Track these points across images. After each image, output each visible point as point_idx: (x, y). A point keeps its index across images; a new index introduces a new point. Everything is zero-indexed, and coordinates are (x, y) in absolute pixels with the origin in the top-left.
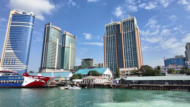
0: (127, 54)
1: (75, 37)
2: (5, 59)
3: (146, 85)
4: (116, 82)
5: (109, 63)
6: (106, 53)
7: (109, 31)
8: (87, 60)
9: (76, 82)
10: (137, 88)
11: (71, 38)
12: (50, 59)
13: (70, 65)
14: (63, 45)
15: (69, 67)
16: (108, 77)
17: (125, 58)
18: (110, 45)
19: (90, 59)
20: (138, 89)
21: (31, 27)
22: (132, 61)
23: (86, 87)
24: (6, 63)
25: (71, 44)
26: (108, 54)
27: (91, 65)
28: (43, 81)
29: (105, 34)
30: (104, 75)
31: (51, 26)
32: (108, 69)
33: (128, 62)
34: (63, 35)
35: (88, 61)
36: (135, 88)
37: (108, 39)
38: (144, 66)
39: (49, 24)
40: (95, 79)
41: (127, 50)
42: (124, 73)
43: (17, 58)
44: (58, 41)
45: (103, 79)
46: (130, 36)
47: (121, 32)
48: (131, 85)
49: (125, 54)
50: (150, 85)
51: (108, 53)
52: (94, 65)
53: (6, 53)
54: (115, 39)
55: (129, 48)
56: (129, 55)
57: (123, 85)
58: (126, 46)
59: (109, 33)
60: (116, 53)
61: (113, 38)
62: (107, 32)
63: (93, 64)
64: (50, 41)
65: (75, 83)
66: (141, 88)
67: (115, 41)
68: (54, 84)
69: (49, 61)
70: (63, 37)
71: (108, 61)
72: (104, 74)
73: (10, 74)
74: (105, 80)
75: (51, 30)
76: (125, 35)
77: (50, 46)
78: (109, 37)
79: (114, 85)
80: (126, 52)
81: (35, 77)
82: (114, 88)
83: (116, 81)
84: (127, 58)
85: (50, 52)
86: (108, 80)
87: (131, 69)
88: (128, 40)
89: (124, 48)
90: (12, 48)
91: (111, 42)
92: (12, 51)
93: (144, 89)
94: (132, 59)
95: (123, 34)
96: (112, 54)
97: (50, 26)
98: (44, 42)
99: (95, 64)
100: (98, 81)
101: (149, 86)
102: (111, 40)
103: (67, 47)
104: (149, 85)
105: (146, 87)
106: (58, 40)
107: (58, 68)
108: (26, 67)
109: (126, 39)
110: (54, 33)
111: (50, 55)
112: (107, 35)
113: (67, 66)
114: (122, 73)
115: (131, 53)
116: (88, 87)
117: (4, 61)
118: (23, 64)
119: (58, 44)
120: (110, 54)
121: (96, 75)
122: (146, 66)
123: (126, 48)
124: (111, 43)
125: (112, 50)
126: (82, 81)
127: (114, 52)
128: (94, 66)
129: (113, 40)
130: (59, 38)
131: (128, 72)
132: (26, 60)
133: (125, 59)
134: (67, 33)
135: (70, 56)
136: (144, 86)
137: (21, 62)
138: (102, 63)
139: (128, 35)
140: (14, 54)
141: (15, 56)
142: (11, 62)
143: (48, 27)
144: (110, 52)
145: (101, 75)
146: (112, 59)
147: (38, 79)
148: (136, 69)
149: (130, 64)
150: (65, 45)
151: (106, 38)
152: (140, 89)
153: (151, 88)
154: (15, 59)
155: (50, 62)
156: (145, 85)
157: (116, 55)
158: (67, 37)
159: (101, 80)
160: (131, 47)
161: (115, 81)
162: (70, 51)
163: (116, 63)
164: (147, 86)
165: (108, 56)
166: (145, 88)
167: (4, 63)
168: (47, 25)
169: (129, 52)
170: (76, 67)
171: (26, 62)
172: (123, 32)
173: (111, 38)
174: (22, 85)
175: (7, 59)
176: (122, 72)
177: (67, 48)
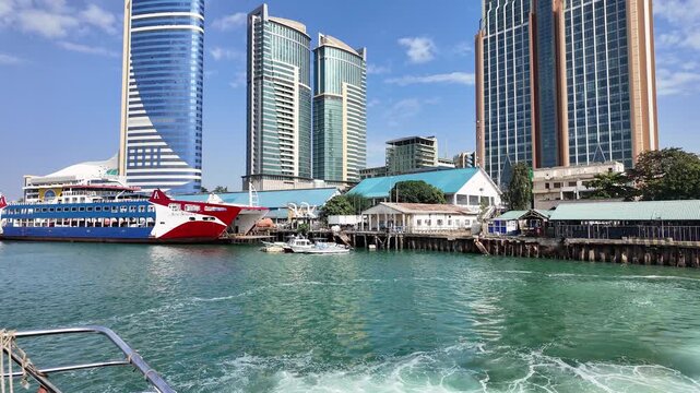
0: (581, 106)
1: (361, 53)
2: (129, 148)
3: (655, 242)
4: (504, 230)
5: (495, 152)
6: (487, 108)
7: (500, 11)
8: (406, 142)
9: (342, 226)
10: (603, 256)
11: (345, 59)
12: (273, 145)
13: (345, 163)
14: (316, 93)
15: (345, 172)
16: (476, 209)
17: (571, 125)
18: (502, 74)
19: (418, 140)
20: (608, 260)
21: (195, 28)
22: (605, 138)
23: (372, 247)
24: (136, 161)
25: (345, 85)
26: (495, 113)
27: (424, 162)
28: (217, 221)
29: (484, 24)
30: (461, 198)
31: (266, 18)
32: (479, 172)
33: (582, 141)
34: (315, 52)
35: (410, 145)
36: (592, 254)
37: (493, 47)
38: (658, 156)
39: (260, 12)
40: (411, 215)
41: (580, 88)
42: (557, 190)
43: (164, 144)
44: (296, 77)
45: (450, 214)
46: (600, 22)
47: (554, 9)
48: (574, 241)
49: (571, 108)
50: (681, 243)
51: (494, 106)
52: (436, 160)
53: (130, 129)
54: (527, 44)
55: (591, 77)
56: (592, 112)
57: (536, 243)
58: (580, 71)
59: (500, 16)
60: (528, 107)
61: (518, 39)
62: (492, 14)
63: (433, 158)
64: (268, 79)
65: (336, 229)
66: (624, 257)
67: (527, 52)
68: (266, 230)
69: (273, 151)
70: (316, 57)
71: (495, 144)
72: (461, 192)
73: (114, 198)
74: (462, 219)
75: (268, 34)
76: (578, 20)
77: (270, 96)
78: (501, 36)
79: (493, 242)
80: (579, 97)
81: (189, 207)
82: (492, 253)
83: (504, 223)
84: (581, 123)
85: (270, 118)
86: (475, 218)
87: (590, 170)
88: (590, 42)
89: (570, 82)
90: (144, 112)
91: (510, 56)
92: (146, 121)
93: (642, 262)
94: (605, 128)
95: (568, 15)
96: (511, 110)
97: (262, 17)
98: (249, 82)
99: (443, 158)
100: (424, 221)
101: (669, 247)
102: (510, 49)
103: (333, 97)
104: (671, 242)
105: (655, 253)
106: (297, 69)
107: (304, 178)
108: (196, 174)
109: (579, 37)
110: (280, 44)
111: (273, 129)
112: (492, 27)
113: (337, 168)
114: (546, 191)
115: (603, 102)
116: (379, 246)
117: (129, 155)
118: (184, 164)
119: (296, 88)
120: (503, 112)
121: (422, 200)
122: (671, 153)
123: (580, 79)
124: (510, 64)
125: (511, 95)
126: (359, 224)
127: (519, 101)
128: (437, 164)
129: (518, 47)
130: (300, 65)
131: (573, 184)
132: (193, 152)
133: (571, 132)
134: (331, 41)
135: (345, 131)
136: (643, 246)
137: (177, 157)
138: (469, 154)
139: (589, 17)
140: (154, 131)
141: (159, 137)
142: (148, 157)
143: (259, 24)
144: (503, 104)
145: (448, 198)
146: (512, 134)
147: (199, 213)
148: (619, 168)
149: (592, 149)
150: (323, 91)
151: (486, 41)
152: (619, 261)
153: (683, 261)
154: (159, 147)
155: (274, 156)
156: (647, 242)
157: (528, 115)
158: (332, 58)
159: (442, 218)
160: (602, 74)
161: (497, 223)
162: (345, 112)
163: (530, 148)
164: (661, 248)
165: (494, 122)
166: (648, 257)
167: (129, 161)
168: (254, 17)
169: (591, 95)
170: (369, 170)
171: (193, 157)
172: (568, 7)
173: (510, 41)
174: (153, 233)
175: (136, 148)
176: (547, 186)
177: (333, 102)
